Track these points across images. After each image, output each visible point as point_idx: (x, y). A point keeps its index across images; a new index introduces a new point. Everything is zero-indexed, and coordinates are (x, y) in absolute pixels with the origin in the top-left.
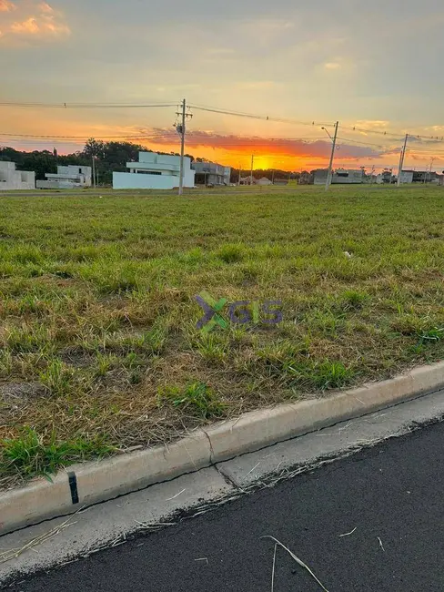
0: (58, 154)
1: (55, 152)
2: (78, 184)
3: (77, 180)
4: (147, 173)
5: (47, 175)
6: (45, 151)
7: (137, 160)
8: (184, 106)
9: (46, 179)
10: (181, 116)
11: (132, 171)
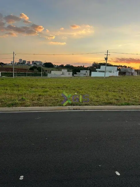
0: (84, 67)
1: (84, 66)
2: (85, 75)
3: (85, 74)
4: (102, 72)
5: (77, 73)
6: (81, 66)
7: (100, 68)
8: (107, 52)
9: (77, 74)
10: (106, 55)
11: (97, 71)
